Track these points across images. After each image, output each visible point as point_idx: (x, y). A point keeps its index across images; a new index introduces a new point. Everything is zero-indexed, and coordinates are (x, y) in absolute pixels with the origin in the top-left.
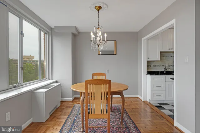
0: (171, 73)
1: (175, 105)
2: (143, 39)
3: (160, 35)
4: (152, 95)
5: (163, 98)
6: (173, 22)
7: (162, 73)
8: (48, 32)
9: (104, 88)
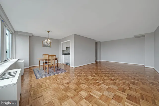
0: (69, 54)
1: (70, 64)
2: (61, 43)
3: (66, 42)
4: (64, 61)
5: (67, 62)
6: (70, 40)
7: (67, 54)
8: (13, 33)
9: (54, 57)
